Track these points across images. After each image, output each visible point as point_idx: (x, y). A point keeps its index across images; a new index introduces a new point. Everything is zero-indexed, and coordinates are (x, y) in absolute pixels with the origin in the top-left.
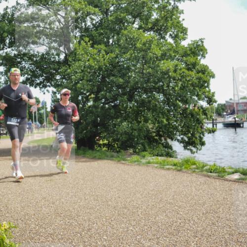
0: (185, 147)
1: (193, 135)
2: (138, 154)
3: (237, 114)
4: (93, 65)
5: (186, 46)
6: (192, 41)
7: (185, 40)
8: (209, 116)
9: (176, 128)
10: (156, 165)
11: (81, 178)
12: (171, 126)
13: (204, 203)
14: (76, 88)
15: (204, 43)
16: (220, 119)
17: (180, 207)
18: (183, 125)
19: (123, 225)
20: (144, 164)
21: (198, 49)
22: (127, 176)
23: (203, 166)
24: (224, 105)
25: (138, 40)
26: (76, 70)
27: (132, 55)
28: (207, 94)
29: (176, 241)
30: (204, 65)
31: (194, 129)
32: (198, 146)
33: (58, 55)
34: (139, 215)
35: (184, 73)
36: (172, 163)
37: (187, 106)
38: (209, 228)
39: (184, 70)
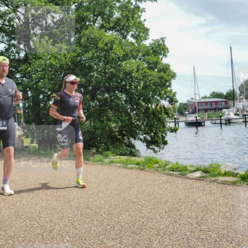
0: (148, 147)
1: (156, 134)
2: (101, 153)
3: (198, 113)
4: (54, 63)
5: (147, 45)
6: (153, 40)
7: (146, 39)
8: (170, 115)
9: (139, 127)
10: (119, 165)
11: (42, 178)
12: (134, 126)
13: (166, 202)
14: (37, 86)
15: (165, 43)
16: (182, 119)
17: (142, 206)
18: (145, 123)
19: (85, 226)
20: (107, 163)
21: (159, 49)
22: (89, 176)
23: (166, 165)
24: (186, 104)
25: (100, 40)
26: (37, 69)
27: (94, 54)
28: (168, 94)
29: (139, 240)
30: (165, 64)
31: (157, 128)
32: (160, 146)
33: (18, 53)
34: (101, 215)
35: (145, 72)
36: (135, 162)
37: (150, 105)
38: (171, 226)
39: (146, 70)
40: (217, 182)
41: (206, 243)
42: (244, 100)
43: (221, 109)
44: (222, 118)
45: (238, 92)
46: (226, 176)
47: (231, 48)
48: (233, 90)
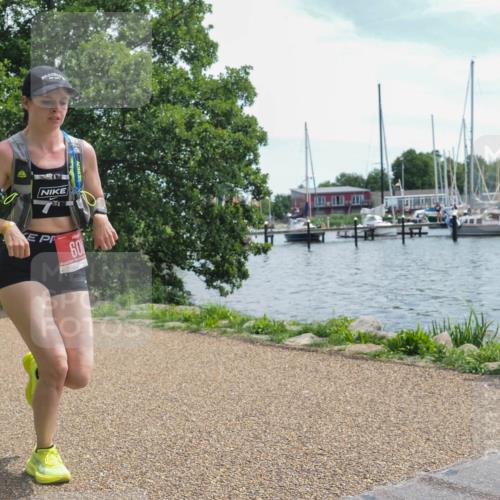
0: (209, 283)
1: (225, 258)
3: (313, 215)
4: (15, 110)
5: (216, 78)
6: (227, 68)
8: (256, 220)
9: (190, 245)
12: (181, 241)
13: (240, 397)
15: (250, 76)
16: (280, 227)
17: (191, 407)
18: (203, 238)
19: (70, 451)
21: (238, 85)
23: (243, 321)
24: (289, 197)
28: (252, 177)
29: (180, 478)
30: (247, 117)
32: (234, 281)
34: (105, 428)
35: (206, 130)
36: (181, 316)
37: (215, 200)
38: (247, 447)
39: (207, 126)
40: (343, 355)
41: (315, 479)
42: (402, 190)
43: (359, 208)
44: (359, 226)
45: (391, 174)
46: (361, 342)
47: (379, 86)
48: (382, 170)
